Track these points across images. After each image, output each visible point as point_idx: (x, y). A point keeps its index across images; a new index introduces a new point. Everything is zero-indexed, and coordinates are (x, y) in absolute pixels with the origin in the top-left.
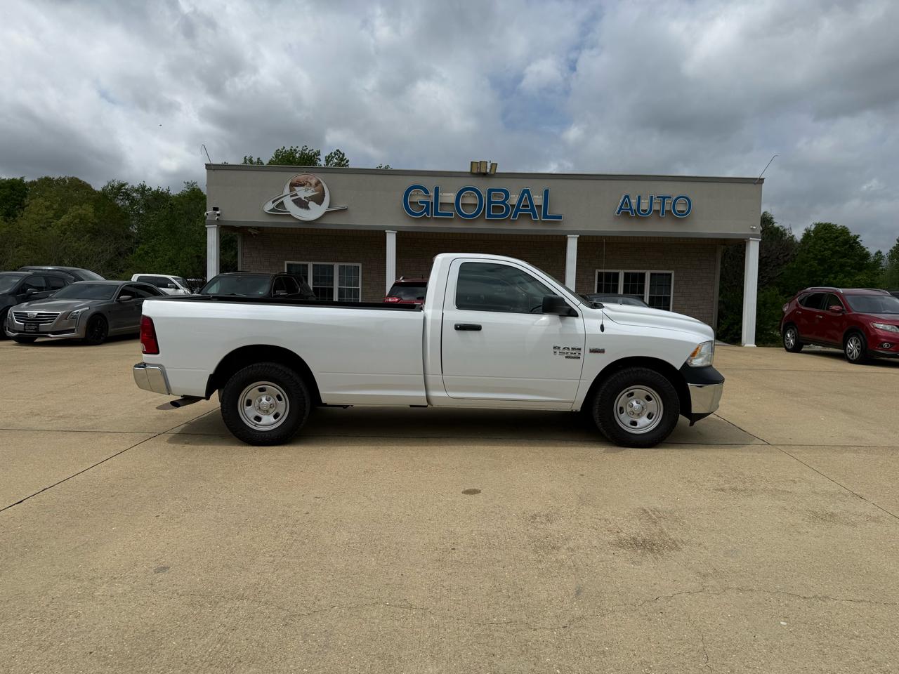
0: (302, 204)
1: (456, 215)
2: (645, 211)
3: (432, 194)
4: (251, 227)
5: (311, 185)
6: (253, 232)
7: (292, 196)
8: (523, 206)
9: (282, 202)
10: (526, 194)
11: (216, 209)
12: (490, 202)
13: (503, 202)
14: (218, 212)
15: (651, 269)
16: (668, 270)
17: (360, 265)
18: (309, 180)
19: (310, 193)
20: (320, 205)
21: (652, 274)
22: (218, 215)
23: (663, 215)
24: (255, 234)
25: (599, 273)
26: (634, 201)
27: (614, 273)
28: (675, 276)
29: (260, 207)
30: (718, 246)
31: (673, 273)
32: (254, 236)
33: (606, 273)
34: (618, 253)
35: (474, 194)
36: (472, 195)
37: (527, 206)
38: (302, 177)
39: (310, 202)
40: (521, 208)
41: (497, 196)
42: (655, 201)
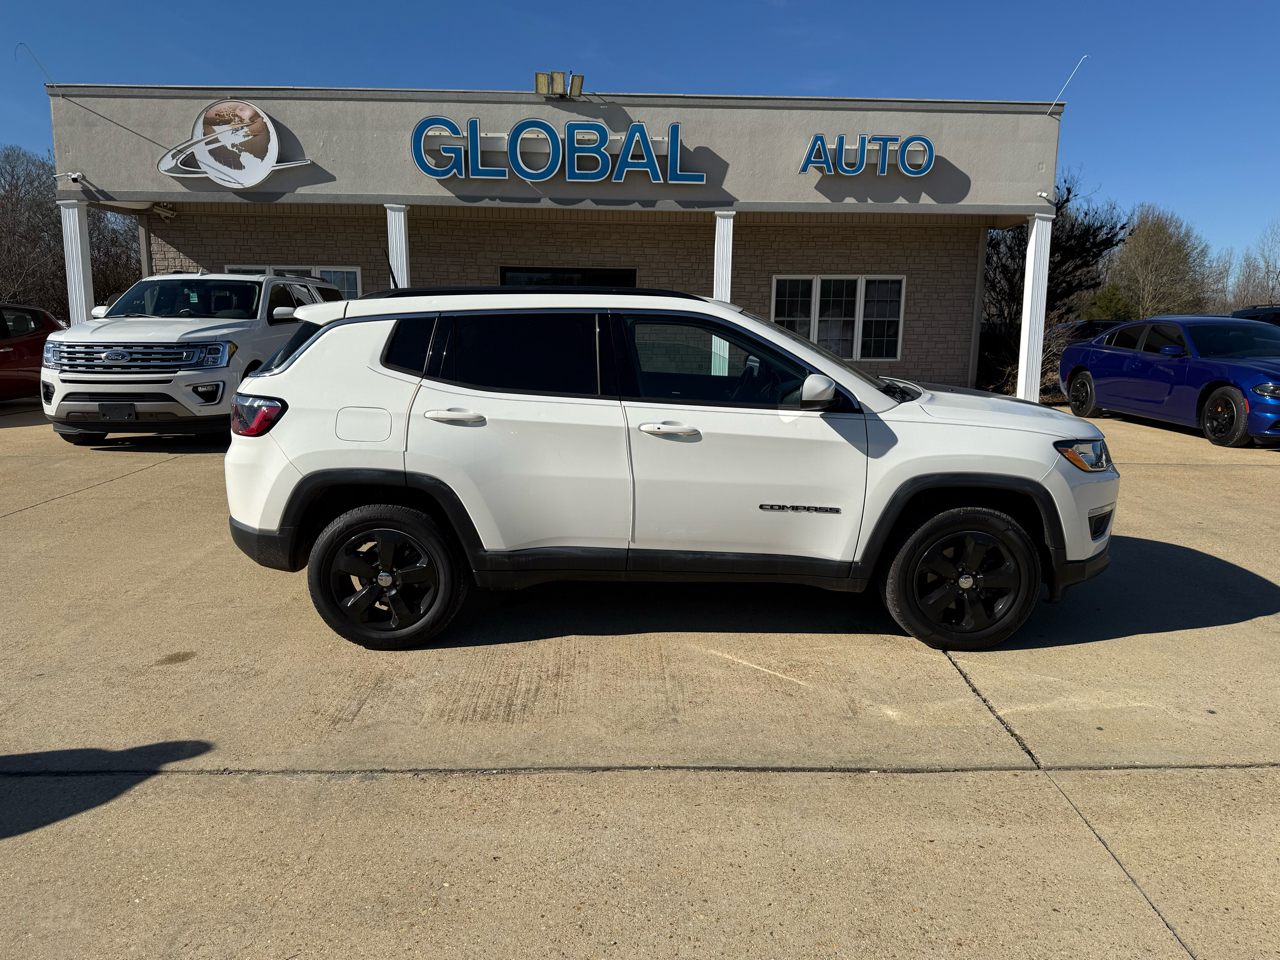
0: (227, 157)
1: (511, 171)
2: (852, 164)
3: (465, 134)
5: (242, 120)
6: (163, 213)
7: (207, 144)
8: (633, 157)
9: (192, 155)
10: (638, 134)
12: (573, 149)
13: (597, 150)
15: (867, 273)
16: (896, 273)
17: (358, 270)
18: (238, 112)
19: (239, 138)
20: (262, 158)
21: (868, 283)
23: (883, 172)
24: (166, 217)
25: (778, 281)
26: (831, 146)
27: (803, 281)
28: (907, 285)
29: (153, 164)
30: (982, 230)
31: (904, 278)
32: (168, 221)
33: (790, 281)
34: (811, 244)
35: (543, 135)
36: (541, 136)
37: (642, 157)
38: (225, 107)
39: (243, 154)
40: (629, 160)
41: (587, 137)
42: (869, 147)
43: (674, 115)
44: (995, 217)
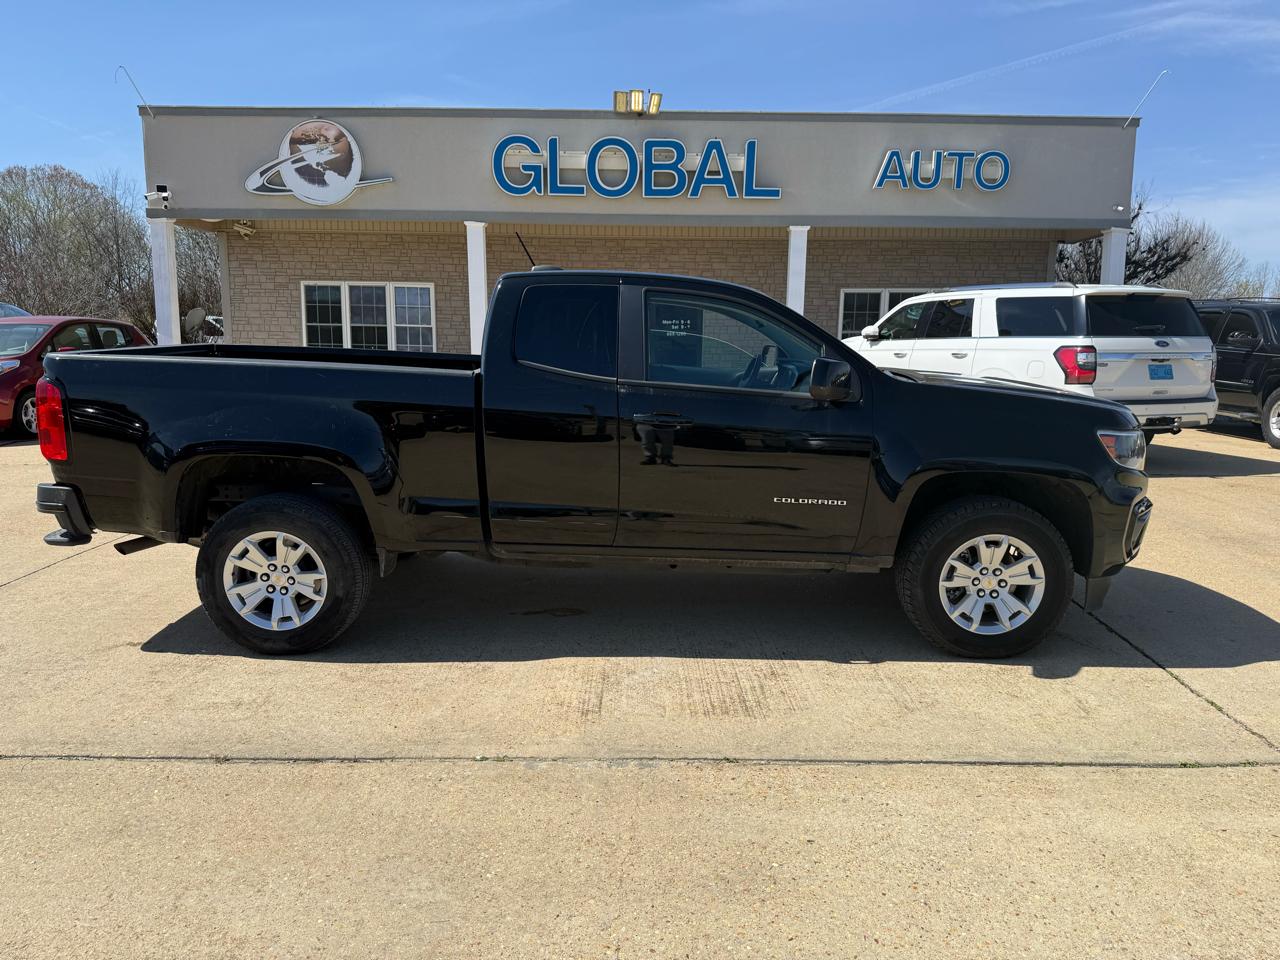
0: (312, 175)
1: (589, 191)
2: (929, 180)
3: (546, 154)
4: (238, 222)
5: (327, 140)
6: (243, 231)
7: (294, 162)
8: (710, 173)
9: (278, 173)
10: (714, 151)
11: (163, 189)
12: (650, 166)
13: (674, 166)
14: (165, 194)
15: (936, 287)
17: (431, 286)
18: (323, 132)
19: (327, 156)
20: (346, 176)
22: (165, 199)
23: (959, 186)
24: (246, 235)
25: (846, 295)
26: (907, 163)
27: (872, 295)
29: (238, 183)
30: (1052, 243)
32: (246, 238)
33: (858, 294)
34: (880, 258)
35: (622, 153)
36: (619, 154)
37: (718, 173)
39: (327, 172)
40: (706, 176)
41: (663, 154)
42: (945, 162)
43: (750, 131)
44: (1063, 232)
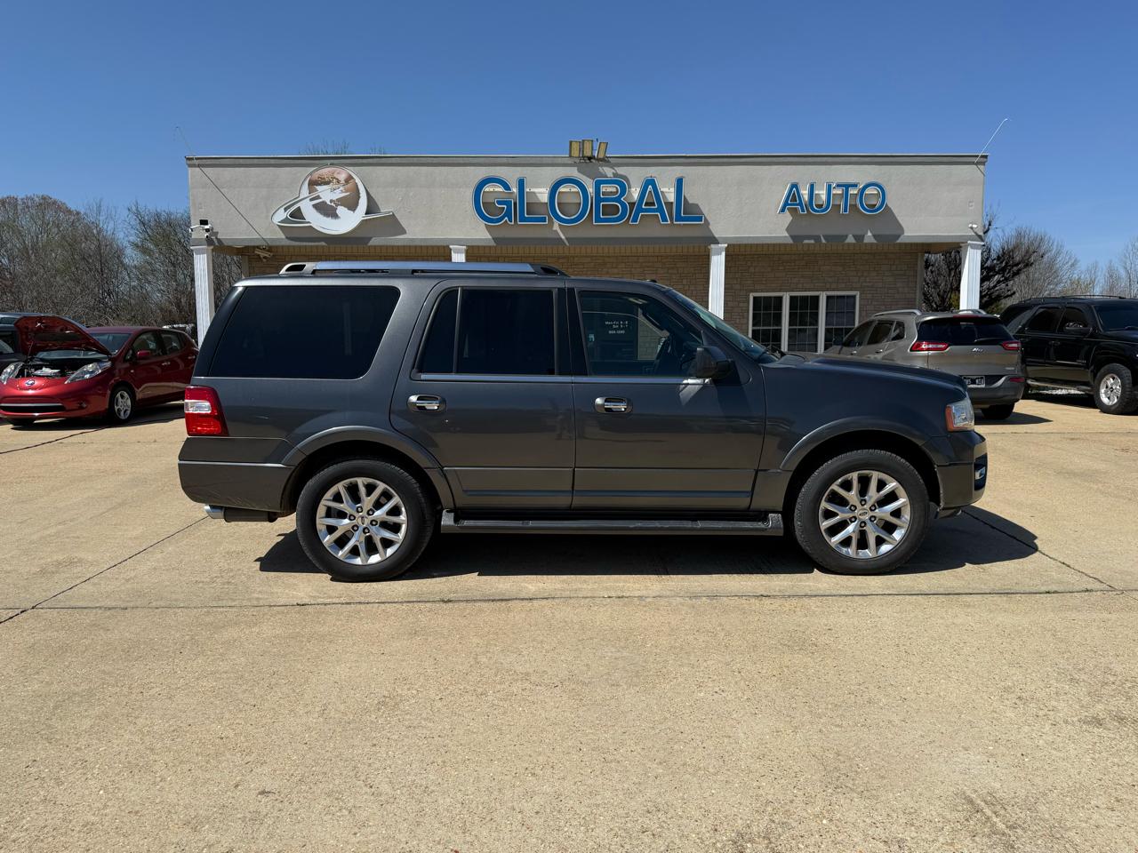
0: (327, 210)
1: (549, 218)
2: (821, 206)
3: (515, 190)
4: (258, 247)
5: (338, 182)
6: (263, 254)
7: (311, 200)
8: (647, 204)
9: (299, 209)
10: (650, 186)
11: (204, 222)
12: (598, 200)
13: (618, 200)
14: (207, 227)
15: (827, 290)
16: (851, 290)
18: (335, 175)
20: (354, 210)
21: (828, 297)
22: (207, 230)
23: (845, 211)
24: (265, 257)
25: (755, 298)
27: (775, 297)
28: (861, 299)
29: (267, 216)
30: (920, 254)
31: (857, 294)
32: (264, 260)
33: (764, 297)
34: (781, 268)
35: (576, 189)
36: (573, 190)
37: (653, 204)
38: (325, 172)
39: (339, 207)
40: (643, 207)
41: (609, 190)
42: (834, 192)
43: (678, 171)
44: (929, 245)
